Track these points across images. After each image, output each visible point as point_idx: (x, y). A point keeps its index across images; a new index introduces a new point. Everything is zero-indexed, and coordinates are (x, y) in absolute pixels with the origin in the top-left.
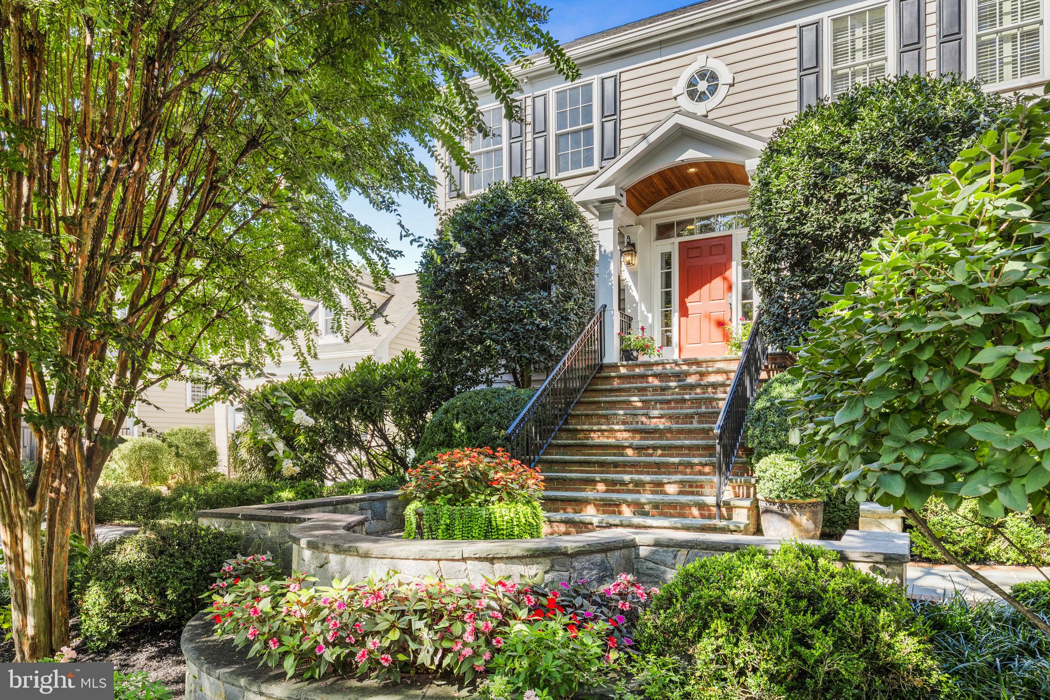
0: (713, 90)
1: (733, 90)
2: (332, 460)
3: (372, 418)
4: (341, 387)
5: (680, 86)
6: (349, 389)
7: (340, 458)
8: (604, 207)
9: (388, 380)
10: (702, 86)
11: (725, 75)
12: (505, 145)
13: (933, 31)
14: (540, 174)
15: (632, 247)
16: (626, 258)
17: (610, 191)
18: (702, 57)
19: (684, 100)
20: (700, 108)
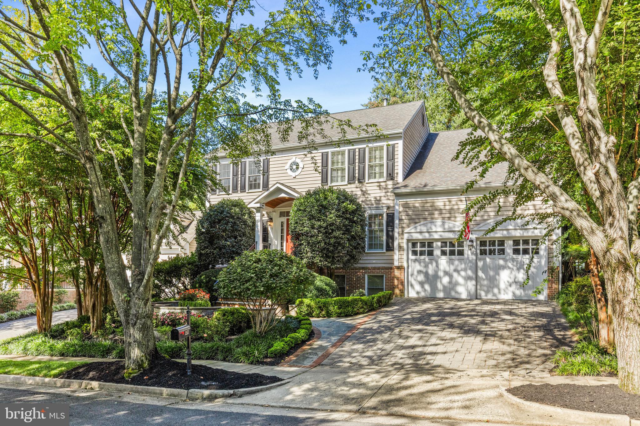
0: (297, 168)
1: (303, 170)
2: (164, 291)
3: (179, 278)
4: (167, 266)
5: (288, 166)
6: (170, 267)
7: (167, 290)
8: (258, 210)
9: (183, 265)
10: (294, 167)
11: (301, 165)
12: (231, 177)
13: (357, 161)
14: (243, 189)
15: (271, 220)
16: (269, 223)
17: (258, 205)
18: (294, 158)
19: (289, 171)
20: (294, 175)
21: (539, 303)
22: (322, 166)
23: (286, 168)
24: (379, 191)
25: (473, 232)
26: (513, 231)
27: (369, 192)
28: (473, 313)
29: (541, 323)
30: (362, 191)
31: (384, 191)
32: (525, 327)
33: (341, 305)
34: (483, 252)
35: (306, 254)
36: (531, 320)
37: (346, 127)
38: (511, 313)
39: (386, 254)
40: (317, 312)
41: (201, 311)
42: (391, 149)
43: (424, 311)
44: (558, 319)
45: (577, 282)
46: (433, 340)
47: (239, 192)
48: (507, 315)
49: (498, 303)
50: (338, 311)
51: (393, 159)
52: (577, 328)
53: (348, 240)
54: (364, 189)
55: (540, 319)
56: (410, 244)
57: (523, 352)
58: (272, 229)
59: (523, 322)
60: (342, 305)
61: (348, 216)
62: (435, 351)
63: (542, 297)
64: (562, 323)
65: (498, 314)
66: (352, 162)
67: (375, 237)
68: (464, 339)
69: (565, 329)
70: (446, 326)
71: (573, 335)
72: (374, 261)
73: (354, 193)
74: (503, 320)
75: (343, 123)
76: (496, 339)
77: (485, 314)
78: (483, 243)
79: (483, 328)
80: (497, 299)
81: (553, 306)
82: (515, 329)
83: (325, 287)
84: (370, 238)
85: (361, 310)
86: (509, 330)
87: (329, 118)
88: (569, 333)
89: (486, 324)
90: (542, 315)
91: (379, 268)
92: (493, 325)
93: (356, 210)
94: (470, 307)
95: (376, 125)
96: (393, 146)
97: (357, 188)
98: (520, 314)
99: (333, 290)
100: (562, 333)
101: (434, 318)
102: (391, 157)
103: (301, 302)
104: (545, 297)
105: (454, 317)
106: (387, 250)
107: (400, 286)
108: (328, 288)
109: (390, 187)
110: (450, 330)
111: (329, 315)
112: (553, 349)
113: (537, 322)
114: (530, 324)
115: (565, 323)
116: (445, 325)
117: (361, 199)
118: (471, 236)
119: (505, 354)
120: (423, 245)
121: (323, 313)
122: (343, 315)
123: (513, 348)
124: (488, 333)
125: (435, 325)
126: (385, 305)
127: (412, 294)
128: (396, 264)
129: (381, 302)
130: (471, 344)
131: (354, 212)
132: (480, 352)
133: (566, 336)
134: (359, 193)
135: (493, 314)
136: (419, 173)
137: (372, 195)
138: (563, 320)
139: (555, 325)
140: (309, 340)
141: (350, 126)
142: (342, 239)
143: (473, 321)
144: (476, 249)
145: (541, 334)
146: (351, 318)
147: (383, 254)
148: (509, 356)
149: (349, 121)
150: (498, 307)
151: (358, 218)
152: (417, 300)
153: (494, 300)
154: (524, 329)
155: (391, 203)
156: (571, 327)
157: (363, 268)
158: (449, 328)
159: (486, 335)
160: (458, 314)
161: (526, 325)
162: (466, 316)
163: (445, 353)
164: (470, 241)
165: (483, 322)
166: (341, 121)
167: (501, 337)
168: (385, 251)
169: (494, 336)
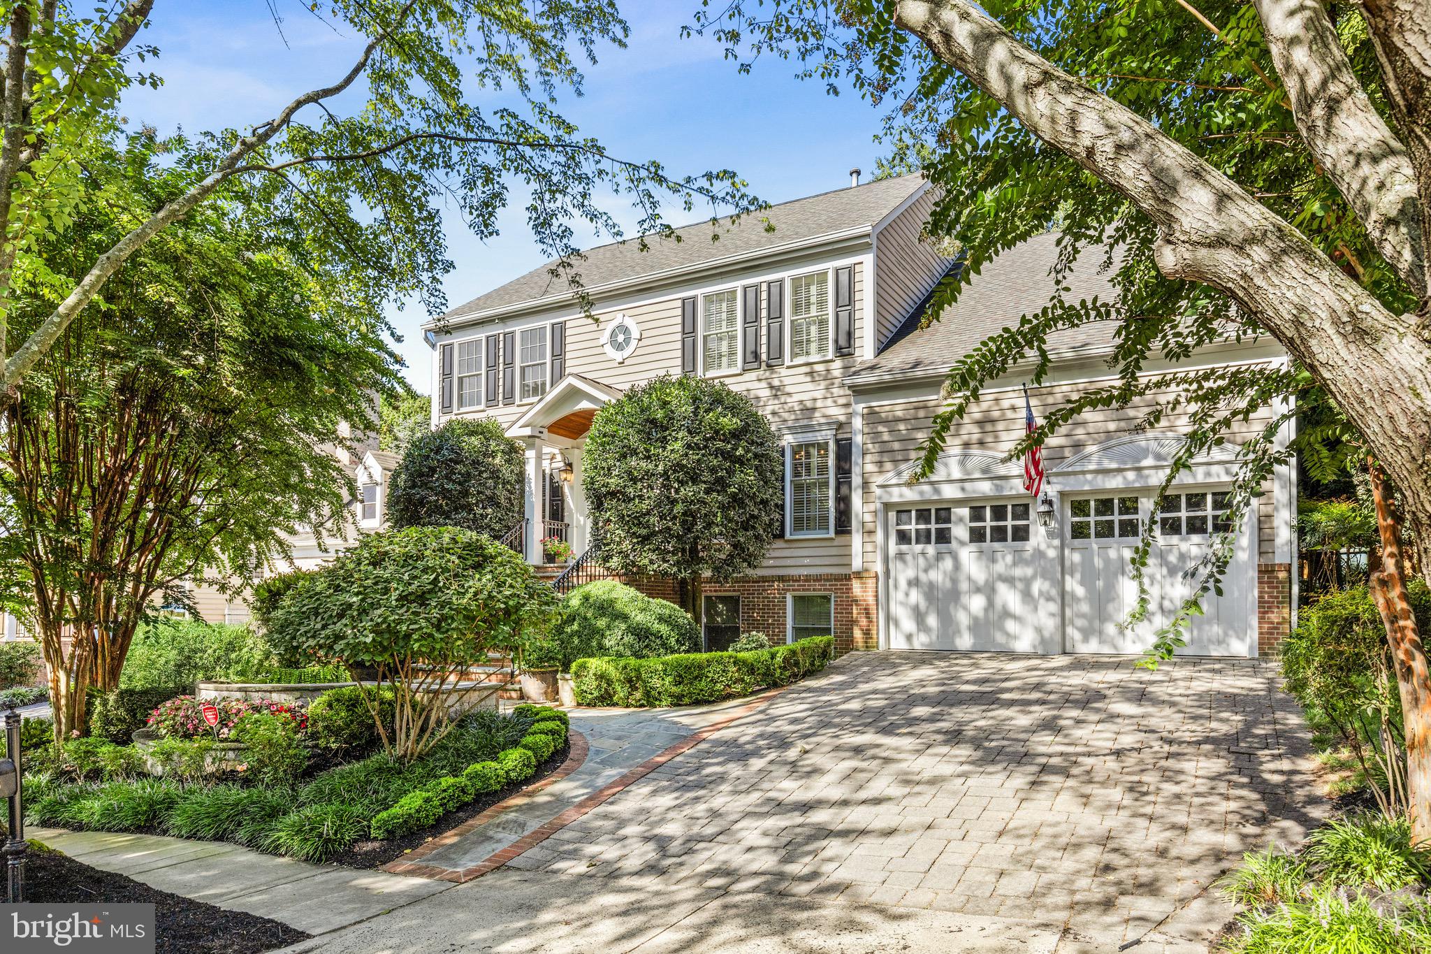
0: (627, 341)
1: (641, 344)
5: (605, 338)
8: (531, 442)
10: (621, 338)
11: (635, 334)
12: (483, 372)
13: (764, 313)
14: (509, 399)
15: (569, 467)
16: (564, 475)
17: (527, 431)
18: (620, 315)
19: (608, 349)
20: (618, 356)
21: (1232, 662)
22: (684, 333)
23: (602, 341)
24: (811, 386)
25: (1052, 479)
26: (1152, 472)
27: (788, 389)
28: (1035, 695)
29: (1224, 729)
30: (772, 387)
31: (823, 384)
32: (1170, 742)
33: (680, 676)
34: (1079, 532)
35: (619, 543)
36: (1195, 718)
37: (650, 185)
38: (1141, 696)
39: (836, 543)
40: (621, 692)
41: (298, 694)
42: (844, 278)
43: (904, 689)
44: (1279, 715)
45: (1329, 606)
46: (881, 785)
47: (501, 405)
48: (1129, 700)
49: (1118, 666)
50: (674, 689)
51: (851, 301)
52: (1336, 750)
53: (723, 507)
54: (776, 383)
55: (1224, 715)
56: (892, 515)
57: (1144, 838)
58: (571, 488)
59: (1170, 726)
60: (686, 675)
61: (720, 444)
62: (862, 826)
63: (1241, 647)
64: (1291, 731)
65: (1103, 697)
66: (751, 319)
67: (809, 502)
68: (970, 782)
69: (1298, 750)
70: (940, 737)
71: (1318, 773)
72: (807, 561)
73: (752, 394)
74: (1112, 717)
75: (643, 173)
76: (1071, 782)
77: (1068, 700)
78: (1080, 508)
79: (1045, 744)
80: (1117, 655)
81: (1270, 675)
82: (1139, 750)
83: (656, 626)
84: (798, 503)
85: (738, 688)
86: (1118, 753)
87: (605, 164)
88: (1310, 763)
89: (1058, 730)
90: (1232, 701)
91: (818, 578)
92: (1078, 733)
93: (745, 430)
94: (1033, 677)
95: (734, 175)
96: (851, 270)
97: (760, 380)
98: (1166, 698)
99: (680, 634)
100: (1285, 765)
101: (921, 711)
102: (846, 299)
103: (583, 667)
104: (1251, 648)
105: (974, 709)
106: (837, 533)
107: (864, 622)
108: (664, 629)
109: (837, 373)
110: (944, 749)
111: (650, 699)
112: (1250, 829)
113: (1214, 725)
114: (1190, 731)
115: (1301, 727)
116: (938, 732)
117: (769, 410)
118: (1044, 487)
119: (1078, 846)
120: (923, 515)
121: (638, 695)
122: (686, 700)
123: (1114, 821)
124: (1055, 761)
125: (911, 734)
126: (810, 673)
127: (898, 643)
128: (857, 564)
129: (797, 664)
130: (984, 802)
131: (736, 435)
132: (1000, 834)
133: (1297, 778)
134: (765, 393)
135: (1089, 699)
136: (920, 336)
137: (796, 398)
138: (1294, 720)
139: (1266, 736)
140: (528, 781)
141: (661, 180)
142: (705, 503)
143: (1023, 721)
144: (1062, 524)
145: (1218, 765)
146: (704, 709)
147: (828, 543)
148: (1092, 854)
149: (657, 167)
150: (1113, 676)
151: (748, 451)
152: (900, 657)
153: (1111, 656)
154: (1166, 748)
155: (838, 413)
156: (1320, 744)
157: (781, 579)
158: (946, 742)
159: (1044, 769)
160: (988, 699)
161: (1176, 735)
162: (1011, 703)
163: (889, 833)
164: (1044, 502)
165: (1050, 725)
166: (636, 168)
167: (1089, 777)
168: (832, 534)
169: (1065, 772)
